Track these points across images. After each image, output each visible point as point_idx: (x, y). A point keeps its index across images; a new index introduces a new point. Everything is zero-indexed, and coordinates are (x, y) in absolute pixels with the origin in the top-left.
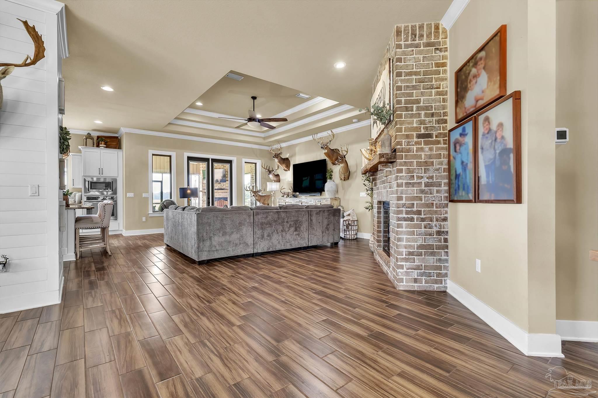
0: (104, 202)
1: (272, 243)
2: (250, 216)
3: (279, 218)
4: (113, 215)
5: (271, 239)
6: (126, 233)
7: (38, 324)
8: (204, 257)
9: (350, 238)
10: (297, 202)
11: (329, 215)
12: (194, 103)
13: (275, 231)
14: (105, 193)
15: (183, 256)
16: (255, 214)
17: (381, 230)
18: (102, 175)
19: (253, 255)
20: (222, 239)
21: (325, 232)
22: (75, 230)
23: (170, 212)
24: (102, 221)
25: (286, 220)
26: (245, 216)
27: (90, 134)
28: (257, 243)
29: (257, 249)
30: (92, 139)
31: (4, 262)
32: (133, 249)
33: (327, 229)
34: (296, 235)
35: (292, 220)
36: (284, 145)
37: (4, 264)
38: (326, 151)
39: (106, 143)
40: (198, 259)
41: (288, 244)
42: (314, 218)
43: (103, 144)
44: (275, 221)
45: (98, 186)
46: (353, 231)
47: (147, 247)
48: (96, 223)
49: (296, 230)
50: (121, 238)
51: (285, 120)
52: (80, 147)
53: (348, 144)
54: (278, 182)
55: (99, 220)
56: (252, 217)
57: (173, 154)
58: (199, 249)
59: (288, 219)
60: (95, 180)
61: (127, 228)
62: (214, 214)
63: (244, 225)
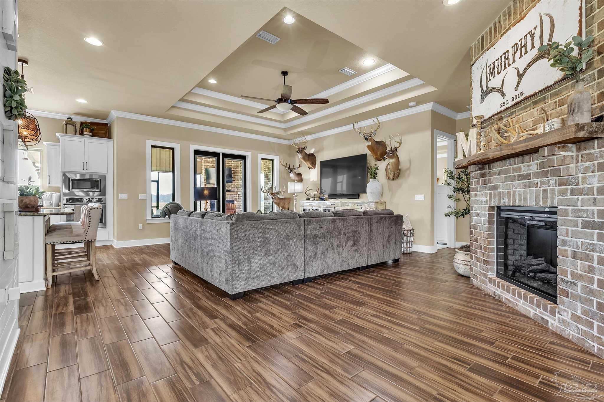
0: (89, 205)
1: (327, 263)
2: (299, 226)
3: (334, 228)
4: (101, 221)
5: (325, 258)
6: (118, 245)
8: (240, 287)
9: (405, 252)
10: (327, 206)
11: (390, 224)
12: (204, 80)
13: (331, 246)
14: (91, 194)
15: (202, 282)
16: (306, 224)
17: (494, 248)
18: (86, 171)
19: (302, 281)
20: (264, 261)
21: (387, 247)
22: (46, 246)
23: (180, 218)
24: (86, 232)
25: (343, 231)
26: (294, 227)
27: (72, 119)
28: (308, 264)
29: (309, 273)
30: (73, 126)
32: (130, 270)
33: (388, 241)
34: (354, 251)
35: (350, 230)
36: (309, 138)
38: (370, 143)
39: (92, 130)
40: (232, 292)
41: (345, 263)
42: (374, 228)
43: (88, 131)
44: (331, 233)
45: (83, 184)
46: (408, 244)
47: (147, 265)
48: (78, 235)
49: (354, 244)
50: (111, 251)
51: (325, 101)
52: (57, 134)
53: (403, 133)
54: (300, 182)
55: (81, 231)
56: (302, 228)
57: (177, 147)
58: (232, 277)
59: (345, 229)
60: (78, 176)
61: (120, 238)
62: (254, 223)
63: (293, 239)
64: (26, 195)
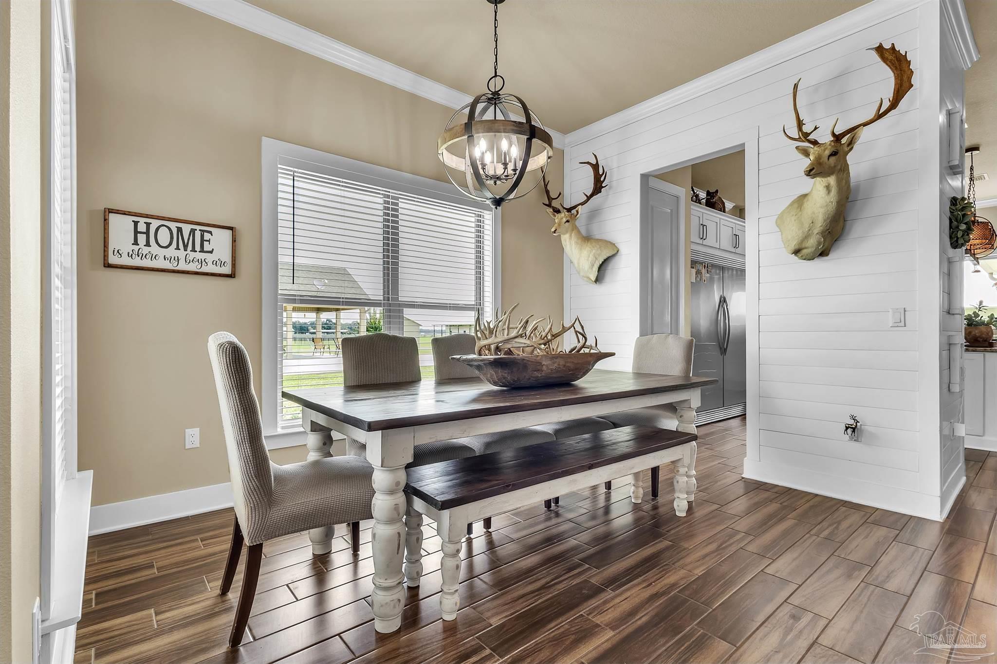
7: (893, 541)
31: (853, 425)
37: (854, 430)
64: (975, 325)
